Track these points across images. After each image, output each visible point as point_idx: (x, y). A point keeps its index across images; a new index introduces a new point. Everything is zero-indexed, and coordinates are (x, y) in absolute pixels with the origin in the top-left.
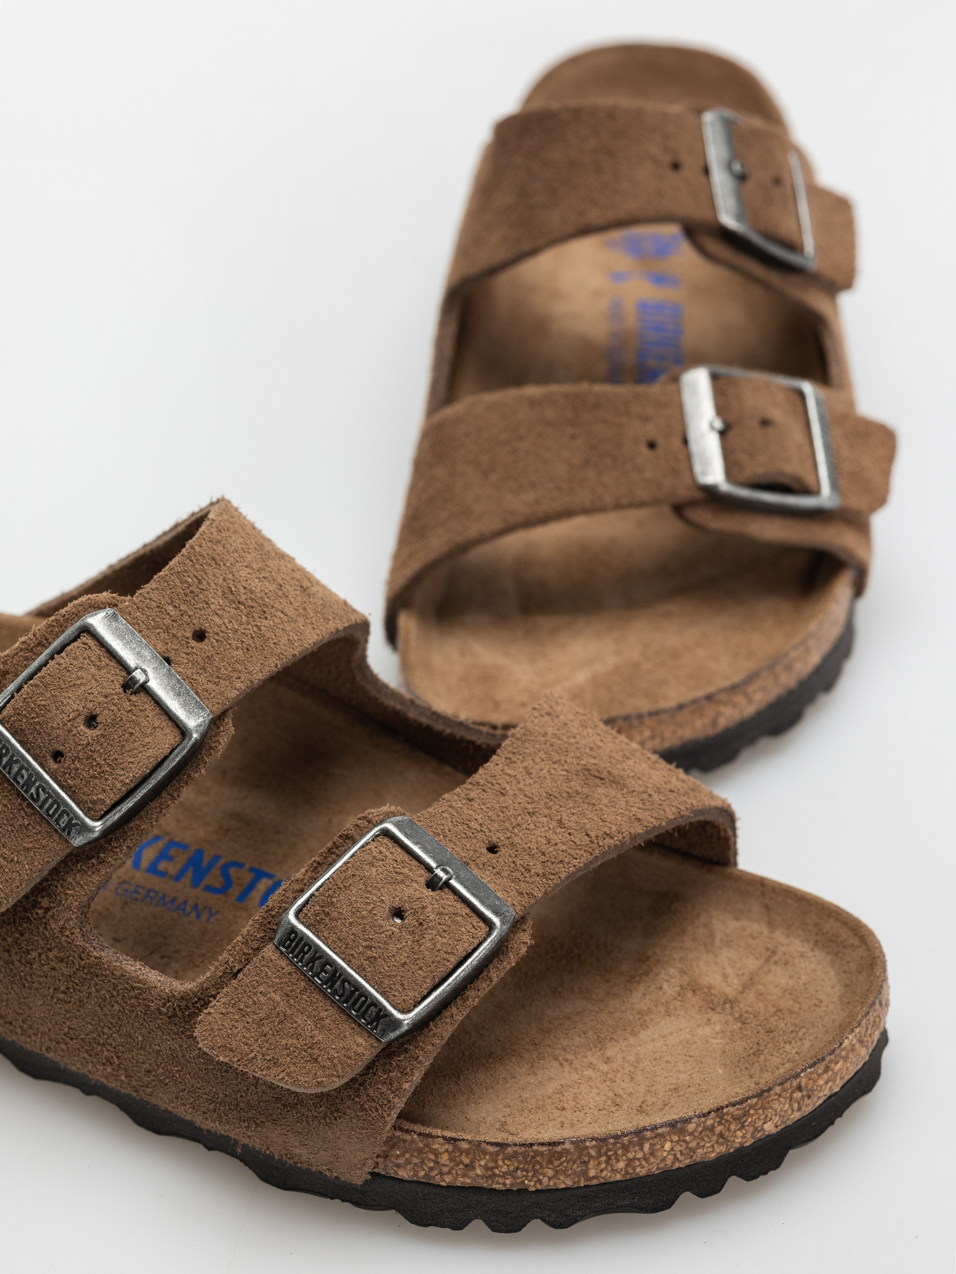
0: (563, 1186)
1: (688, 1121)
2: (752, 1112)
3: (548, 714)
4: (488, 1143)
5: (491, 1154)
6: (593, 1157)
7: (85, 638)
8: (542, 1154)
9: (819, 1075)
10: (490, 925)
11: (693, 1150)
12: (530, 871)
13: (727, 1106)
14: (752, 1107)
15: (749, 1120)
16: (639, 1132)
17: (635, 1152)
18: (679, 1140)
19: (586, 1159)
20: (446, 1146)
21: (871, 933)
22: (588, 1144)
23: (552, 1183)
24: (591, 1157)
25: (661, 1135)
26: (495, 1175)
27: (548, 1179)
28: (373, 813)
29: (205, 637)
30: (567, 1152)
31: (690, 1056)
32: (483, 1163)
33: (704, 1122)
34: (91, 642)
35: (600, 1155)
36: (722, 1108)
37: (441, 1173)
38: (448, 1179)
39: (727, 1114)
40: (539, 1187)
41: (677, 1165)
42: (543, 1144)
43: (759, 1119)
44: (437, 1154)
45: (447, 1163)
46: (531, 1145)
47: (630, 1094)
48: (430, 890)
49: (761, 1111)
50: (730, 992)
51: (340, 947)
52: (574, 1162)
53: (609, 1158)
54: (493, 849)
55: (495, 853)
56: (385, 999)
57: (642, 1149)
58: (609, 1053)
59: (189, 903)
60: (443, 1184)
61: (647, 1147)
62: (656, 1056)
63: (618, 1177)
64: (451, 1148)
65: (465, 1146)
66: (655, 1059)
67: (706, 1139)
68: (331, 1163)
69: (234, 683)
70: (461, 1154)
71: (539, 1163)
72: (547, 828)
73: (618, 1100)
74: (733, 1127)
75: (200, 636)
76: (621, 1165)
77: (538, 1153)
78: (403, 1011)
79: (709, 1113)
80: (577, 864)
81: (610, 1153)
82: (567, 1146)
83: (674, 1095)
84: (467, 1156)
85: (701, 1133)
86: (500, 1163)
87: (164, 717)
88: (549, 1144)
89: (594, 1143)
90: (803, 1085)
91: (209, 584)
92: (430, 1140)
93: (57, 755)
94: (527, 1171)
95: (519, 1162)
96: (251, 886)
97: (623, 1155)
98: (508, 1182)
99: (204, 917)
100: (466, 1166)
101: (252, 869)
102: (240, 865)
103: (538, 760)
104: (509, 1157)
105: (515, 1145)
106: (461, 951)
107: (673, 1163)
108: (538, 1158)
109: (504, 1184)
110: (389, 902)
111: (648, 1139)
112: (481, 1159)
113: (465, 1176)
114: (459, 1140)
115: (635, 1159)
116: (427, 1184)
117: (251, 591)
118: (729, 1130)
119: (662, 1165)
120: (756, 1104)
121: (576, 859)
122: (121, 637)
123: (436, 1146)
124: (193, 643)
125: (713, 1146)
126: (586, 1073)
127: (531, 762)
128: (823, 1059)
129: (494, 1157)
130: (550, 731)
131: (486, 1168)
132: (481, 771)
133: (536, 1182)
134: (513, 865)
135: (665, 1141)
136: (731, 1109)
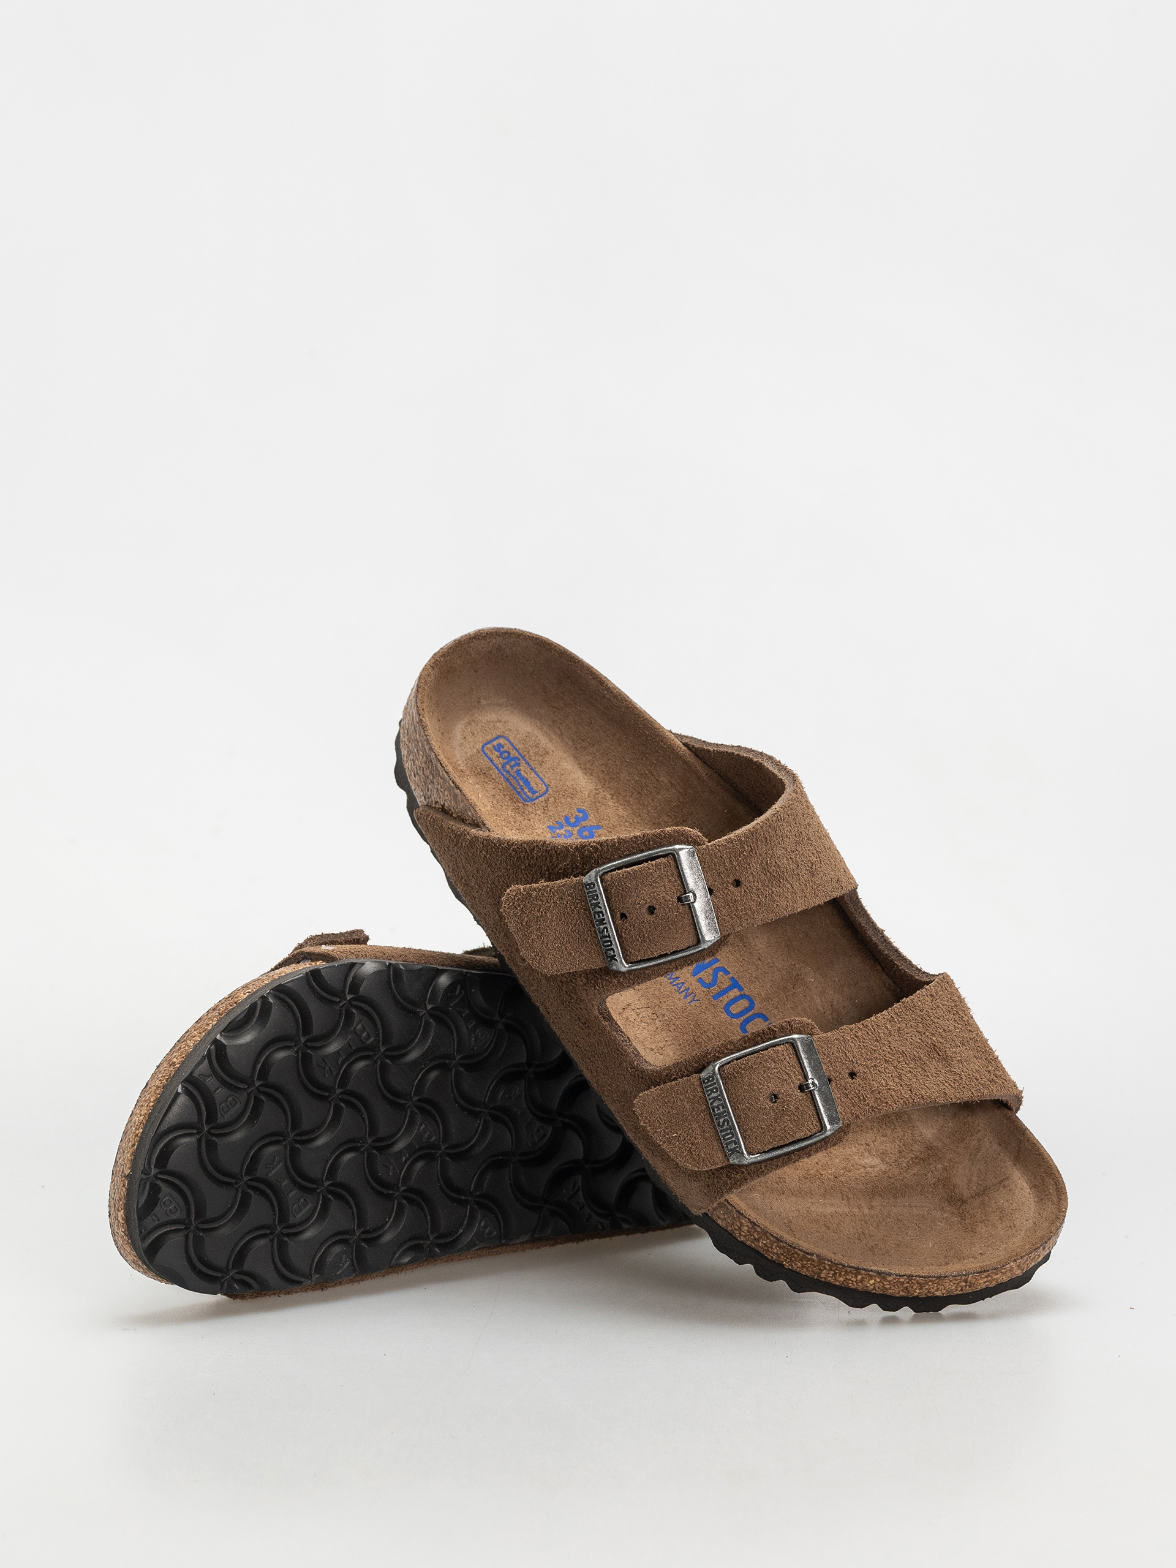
0: (804, 1274)
1: (890, 1275)
2: (930, 1283)
3: (932, 996)
4: (771, 1235)
5: (771, 1240)
6: (826, 1269)
7: (670, 858)
8: (798, 1255)
9: (981, 1278)
10: (823, 1127)
11: (887, 1289)
12: (865, 1101)
13: (916, 1276)
14: (931, 1281)
15: (927, 1287)
16: (857, 1269)
17: (852, 1277)
18: (880, 1282)
19: (822, 1268)
20: (749, 1224)
21: (1066, 1199)
22: (826, 1262)
23: (798, 1269)
24: (825, 1268)
25: (871, 1276)
26: (769, 1251)
27: (797, 1266)
28: (796, 1021)
29: (739, 885)
30: (813, 1260)
31: (918, 1227)
32: (764, 1242)
33: (899, 1279)
34: (672, 862)
35: (831, 1269)
36: (912, 1276)
37: (740, 1234)
38: (742, 1239)
39: (914, 1280)
40: (790, 1267)
41: (874, 1292)
42: (801, 1250)
43: (933, 1288)
44: (742, 1224)
45: (746, 1232)
46: (794, 1248)
47: (871, 1236)
48: (799, 1091)
49: (936, 1285)
50: (966, 1194)
51: (734, 1099)
52: (815, 1267)
53: (835, 1273)
54: (852, 1075)
55: (853, 1078)
56: (743, 1142)
57: (856, 1277)
58: (874, 1203)
59: (685, 985)
60: (739, 1239)
61: (859, 1277)
62: (900, 1218)
63: (837, 1283)
64: (750, 1226)
65: (759, 1229)
66: (898, 1219)
67: (896, 1287)
68: (683, 1197)
69: (743, 923)
70: (754, 1232)
71: (795, 1258)
72: (890, 1075)
73: (862, 1236)
74: (915, 1287)
75: (737, 883)
76: (841, 1279)
77: (796, 1253)
78: (749, 1153)
79: (904, 1275)
80: (894, 1108)
81: (837, 1271)
82: (814, 1258)
83: (896, 1248)
84: (757, 1235)
85: (894, 1283)
86: (774, 1247)
87: (692, 926)
88: (805, 1252)
89: (830, 1263)
90: (969, 1280)
91: (756, 853)
92: (741, 1217)
93: (623, 916)
94: (787, 1258)
95: (784, 1252)
96: (725, 991)
97: (844, 1275)
98: (774, 1257)
99: (689, 999)
100: (755, 1239)
101: (732, 979)
102: (727, 972)
103: (909, 1025)
104: (780, 1247)
105: (786, 1243)
106: (799, 1136)
107: (873, 1290)
108: (796, 1256)
109: (772, 1257)
110: (772, 1087)
111: (861, 1274)
112: (764, 1240)
113: (752, 1242)
114: (757, 1225)
115: (850, 1280)
116: (731, 1234)
117: (779, 866)
118: (912, 1287)
119: (865, 1288)
120: (934, 1281)
121: (896, 1104)
122: (691, 868)
123: (743, 1221)
124: (731, 888)
125: (899, 1292)
126: (854, 1210)
127: (904, 1025)
128: (988, 1271)
129: (772, 1243)
130: (927, 1008)
131: (765, 1245)
132: (873, 1018)
133: (789, 1265)
134: (858, 1092)
135: (872, 1279)
136: (918, 1278)
